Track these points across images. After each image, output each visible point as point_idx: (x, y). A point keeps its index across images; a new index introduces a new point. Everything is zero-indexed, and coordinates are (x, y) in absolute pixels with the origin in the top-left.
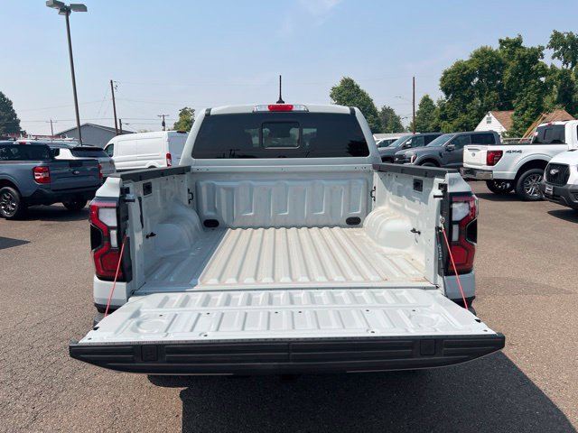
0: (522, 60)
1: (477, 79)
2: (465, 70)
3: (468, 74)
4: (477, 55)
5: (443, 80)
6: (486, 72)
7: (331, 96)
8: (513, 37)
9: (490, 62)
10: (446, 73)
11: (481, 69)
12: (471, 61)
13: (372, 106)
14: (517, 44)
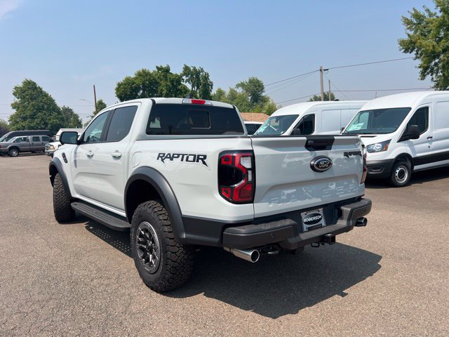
0: (172, 81)
1: (141, 91)
2: (133, 84)
3: (136, 87)
4: (139, 74)
5: (117, 89)
6: (148, 87)
7: (14, 94)
8: (164, 66)
9: (150, 80)
10: (119, 85)
11: (143, 84)
12: (136, 78)
13: (55, 105)
14: (167, 70)
